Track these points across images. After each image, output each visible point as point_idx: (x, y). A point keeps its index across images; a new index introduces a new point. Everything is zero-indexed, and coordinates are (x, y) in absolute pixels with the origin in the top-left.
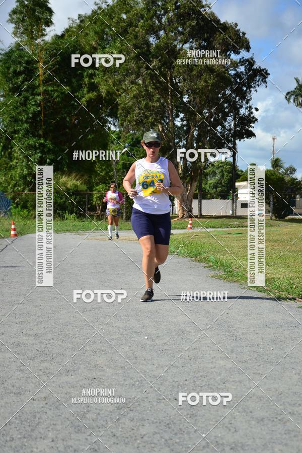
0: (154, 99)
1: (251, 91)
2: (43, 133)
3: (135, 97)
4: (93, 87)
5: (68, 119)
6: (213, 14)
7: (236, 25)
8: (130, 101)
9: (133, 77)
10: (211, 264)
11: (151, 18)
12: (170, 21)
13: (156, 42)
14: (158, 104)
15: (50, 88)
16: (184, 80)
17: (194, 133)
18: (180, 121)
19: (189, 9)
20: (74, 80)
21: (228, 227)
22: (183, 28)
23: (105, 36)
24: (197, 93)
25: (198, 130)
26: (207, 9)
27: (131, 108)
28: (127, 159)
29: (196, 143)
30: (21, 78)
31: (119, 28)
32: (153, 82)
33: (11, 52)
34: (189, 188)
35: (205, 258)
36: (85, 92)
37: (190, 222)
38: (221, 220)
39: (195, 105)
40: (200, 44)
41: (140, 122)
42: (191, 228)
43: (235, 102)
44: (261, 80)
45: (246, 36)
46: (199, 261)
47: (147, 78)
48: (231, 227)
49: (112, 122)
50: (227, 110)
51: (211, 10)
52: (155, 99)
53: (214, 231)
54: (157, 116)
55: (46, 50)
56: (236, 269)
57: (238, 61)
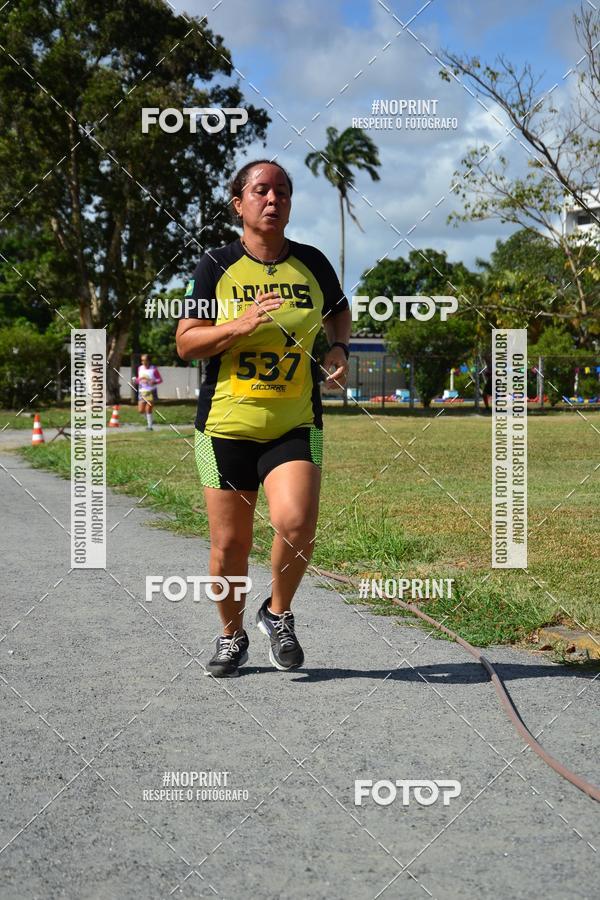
0: (40, 167)
1: (233, 154)
7: (205, 21)
10: (151, 499)
12: (73, 11)
13: (44, 52)
14: (50, 177)
16: (102, 129)
17: (123, 236)
18: (93, 210)
21: (189, 424)
22: (99, 26)
24: (127, 156)
25: (130, 230)
29: (126, 255)
32: (39, 132)
34: (113, 345)
35: (139, 488)
37: (115, 413)
38: (177, 408)
39: (123, 180)
40: (132, 58)
41: (14, 213)
42: (116, 425)
43: (203, 175)
44: (254, 131)
45: (224, 44)
46: (127, 493)
47: (26, 123)
50: (187, 191)
52: (43, 167)
53: (163, 431)
54: (47, 201)
56: (199, 510)
57: (209, 93)
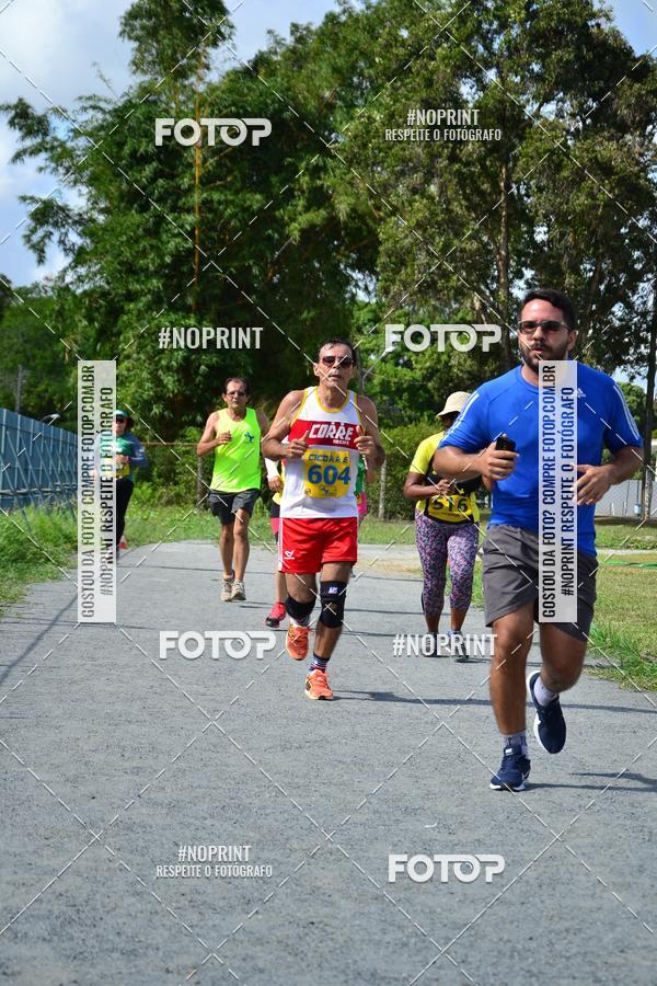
0: (464, 234)
2: (197, 304)
3: (419, 226)
4: (319, 198)
5: (255, 271)
6: (616, 34)
8: (406, 236)
9: (417, 178)
11: (468, 40)
12: (513, 48)
13: (476, 97)
14: (475, 245)
15: (216, 196)
16: (540, 189)
18: (524, 286)
19: (561, 21)
20: (274, 179)
21: (628, 547)
22: (543, 66)
23: (355, 79)
24: (569, 223)
26: (602, 21)
27: (409, 252)
28: (392, 372)
30: (148, 170)
31: (390, 60)
32: (464, 193)
33: (129, 105)
36: (299, 208)
38: (613, 528)
39: (562, 251)
40: (581, 105)
41: (429, 287)
47: (450, 181)
48: (637, 547)
49: (361, 284)
50: (638, 266)
51: (613, 24)
52: (468, 233)
54: (469, 274)
55: (211, 105)
